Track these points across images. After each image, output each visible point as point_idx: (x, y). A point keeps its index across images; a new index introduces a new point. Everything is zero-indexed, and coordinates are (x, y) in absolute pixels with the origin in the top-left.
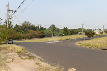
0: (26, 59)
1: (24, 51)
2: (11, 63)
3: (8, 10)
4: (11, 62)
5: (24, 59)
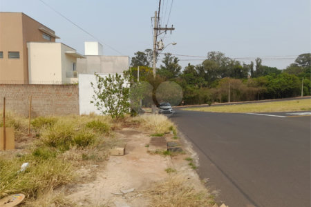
0: (157, 153)
1: (174, 133)
2: (119, 158)
3: (156, 29)
4: (119, 155)
5: (152, 154)
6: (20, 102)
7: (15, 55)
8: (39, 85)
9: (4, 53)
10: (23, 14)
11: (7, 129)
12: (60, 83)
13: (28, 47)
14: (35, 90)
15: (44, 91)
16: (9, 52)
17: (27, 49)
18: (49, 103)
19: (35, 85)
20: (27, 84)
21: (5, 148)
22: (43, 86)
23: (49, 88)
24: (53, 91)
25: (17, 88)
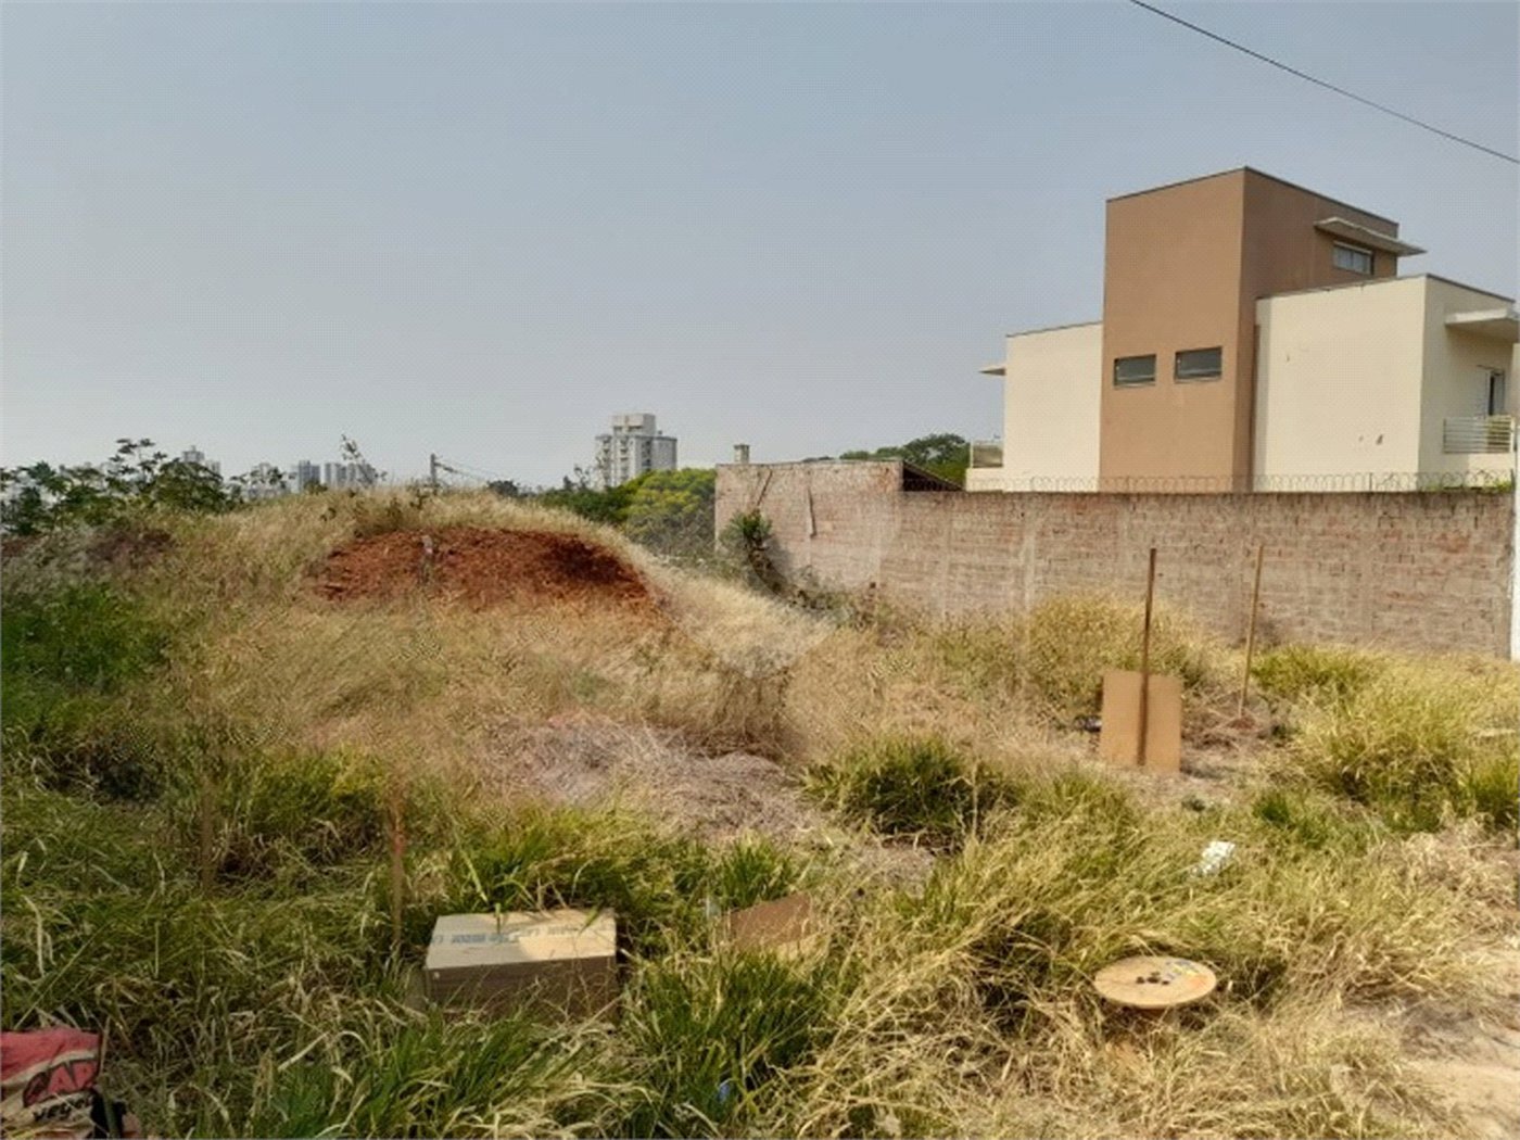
6: (1208, 573)
7: (1199, 363)
8: (1300, 496)
9: (1159, 363)
10: (1249, 172)
11: (1154, 680)
12: (1409, 484)
13: (1260, 319)
14: (1276, 518)
15: (1317, 523)
16: (1178, 355)
17: (1256, 330)
18: (1343, 583)
19: (1280, 495)
20: (1245, 494)
21: (1141, 757)
22: (1318, 499)
23: (1347, 511)
24: (1368, 524)
25: (1198, 510)
